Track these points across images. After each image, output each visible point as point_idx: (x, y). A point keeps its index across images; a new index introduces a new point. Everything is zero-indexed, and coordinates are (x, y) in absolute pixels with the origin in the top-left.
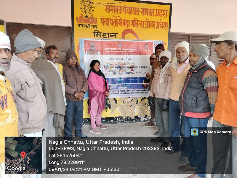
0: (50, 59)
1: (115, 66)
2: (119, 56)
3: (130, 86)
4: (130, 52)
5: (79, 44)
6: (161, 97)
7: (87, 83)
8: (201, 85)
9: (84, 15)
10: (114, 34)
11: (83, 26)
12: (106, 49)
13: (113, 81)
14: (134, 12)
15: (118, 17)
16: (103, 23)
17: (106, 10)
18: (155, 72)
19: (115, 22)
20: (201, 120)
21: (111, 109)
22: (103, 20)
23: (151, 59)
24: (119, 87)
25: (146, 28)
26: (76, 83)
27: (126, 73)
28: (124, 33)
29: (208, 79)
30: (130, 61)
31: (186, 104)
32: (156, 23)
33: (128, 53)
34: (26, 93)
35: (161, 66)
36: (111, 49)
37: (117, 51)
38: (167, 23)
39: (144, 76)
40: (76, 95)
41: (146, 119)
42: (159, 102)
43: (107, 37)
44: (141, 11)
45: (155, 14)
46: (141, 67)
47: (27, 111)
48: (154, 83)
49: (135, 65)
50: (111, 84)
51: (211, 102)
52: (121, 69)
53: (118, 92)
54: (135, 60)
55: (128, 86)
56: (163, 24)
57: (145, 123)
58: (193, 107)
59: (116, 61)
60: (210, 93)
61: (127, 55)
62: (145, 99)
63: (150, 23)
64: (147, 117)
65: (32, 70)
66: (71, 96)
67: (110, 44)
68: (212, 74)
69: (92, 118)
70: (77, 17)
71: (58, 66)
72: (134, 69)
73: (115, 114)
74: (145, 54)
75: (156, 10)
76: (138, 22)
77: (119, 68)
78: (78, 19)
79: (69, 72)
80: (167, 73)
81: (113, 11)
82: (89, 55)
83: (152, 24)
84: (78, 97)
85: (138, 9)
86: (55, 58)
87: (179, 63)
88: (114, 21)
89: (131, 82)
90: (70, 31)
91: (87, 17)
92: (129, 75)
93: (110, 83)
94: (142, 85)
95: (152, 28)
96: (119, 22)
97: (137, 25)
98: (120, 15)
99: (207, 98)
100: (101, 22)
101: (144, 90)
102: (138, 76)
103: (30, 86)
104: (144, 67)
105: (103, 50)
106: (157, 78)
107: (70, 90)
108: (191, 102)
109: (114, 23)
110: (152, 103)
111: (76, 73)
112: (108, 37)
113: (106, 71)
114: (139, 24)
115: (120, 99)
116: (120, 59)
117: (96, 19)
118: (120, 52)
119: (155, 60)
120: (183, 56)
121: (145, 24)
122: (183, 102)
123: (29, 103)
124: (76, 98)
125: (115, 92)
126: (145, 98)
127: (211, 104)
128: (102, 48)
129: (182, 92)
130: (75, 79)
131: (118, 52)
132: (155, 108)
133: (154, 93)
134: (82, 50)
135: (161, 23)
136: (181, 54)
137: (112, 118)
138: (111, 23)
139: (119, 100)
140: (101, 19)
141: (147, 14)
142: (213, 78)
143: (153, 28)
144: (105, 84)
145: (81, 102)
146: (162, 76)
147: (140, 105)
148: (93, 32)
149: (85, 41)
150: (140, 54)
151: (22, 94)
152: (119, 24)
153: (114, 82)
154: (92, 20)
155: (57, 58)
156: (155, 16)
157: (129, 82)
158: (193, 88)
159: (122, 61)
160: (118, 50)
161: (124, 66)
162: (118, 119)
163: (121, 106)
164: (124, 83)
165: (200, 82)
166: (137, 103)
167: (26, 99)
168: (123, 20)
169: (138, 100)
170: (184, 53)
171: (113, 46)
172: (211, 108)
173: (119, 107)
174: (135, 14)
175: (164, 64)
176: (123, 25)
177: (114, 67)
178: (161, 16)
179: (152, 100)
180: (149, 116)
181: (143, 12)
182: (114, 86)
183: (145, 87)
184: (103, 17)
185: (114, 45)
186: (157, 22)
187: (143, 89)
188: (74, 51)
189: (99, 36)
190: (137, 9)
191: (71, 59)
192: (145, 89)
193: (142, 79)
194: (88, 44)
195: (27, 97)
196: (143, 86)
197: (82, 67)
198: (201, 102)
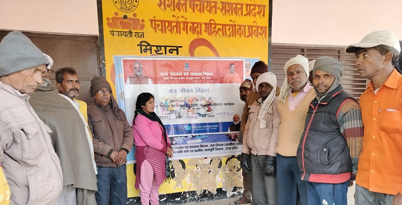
0: (63, 91)
1: (179, 104)
2: (186, 86)
3: (207, 138)
4: (204, 78)
5: (113, 66)
6: (262, 153)
7: (132, 133)
8: (335, 127)
9: (121, 15)
10: (176, 48)
11: (120, 34)
12: (162, 74)
13: (177, 129)
14: (208, 9)
15: (180, 17)
16: (155, 29)
17: (159, 5)
18: (250, 111)
19: (176, 26)
20: (337, 185)
21: (176, 178)
22: (155, 23)
23: (242, 89)
24: (187, 140)
25: (230, 36)
26: (111, 135)
27: (200, 115)
28: (193, 46)
29: (346, 115)
30: (204, 94)
31: (311, 161)
32: (247, 28)
33: (202, 80)
34: (23, 149)
35: (260, 100)
36: (171, 74)
37: (182, 78)
38: (266, 28)
39: (230, 119)
40: (113, 156)
41: (236, 193)
42: (258, 162)
43: (164, 53)
44: (221, 8)
45: (245, 12)
46: (225, 104)
47: (26, 184)
48: (248, 130)
49: (214, 101)
50: (174, 136)
51: (353, 154)
52: (189, 108)
53: (187, 149)
54: (213, 91)
55: (204, 139)
56: (259, 29)
57: (234, 200)
58: (323, 164)
59: (180, 95)
60: (351, 138)
61: (200, 84)
62: (233, 159)
63: (237, 27)
64: (238, 190)
65: (32, 109)
66: (104, 157)
67: (169, 66)
68: (354, 106)
69: (143, 197)
70: (108, 19)
71: (78, 104)
72: (212, 108)
73: (182, 187)
74: (231, 82)
75: (247, 5)
76: (215, 26)
77: (187, 106)
78: (111, 21)
79: (99, 116)
80: (270, 111)
81: (172, 7)
82: (132, 86)
83: (240, 28)
84: (117, 160)
85: (216, 3)
86: (74, 90)
87: (293, 92)
88: (175, 24)
89: (208, 131)
90: (96, 43)
91: (125, 17)
92: (204, 118)
93: (172, 134)
94: (228, 135)
95: (240, 36)
96: (184, 26)
97: (214, 31)
98: (185, 15)
99: (346, 148)
100: (152, 26)
101: (231, 144)
102: (220, 121)
103: (30, 136)
104: (230, 104)
105: (158, 76)
106: (254, 120)
107: (101, 147)
108: (319, 157)
109: (175, 28)
110: (246, 164)
111: (111, 117)
112: (166, 53)
113: (164, 112)
114: (219, 29)
115: (191, 160)
116: (187, 91)
117: (143, 21)
118: (187, 78)
119: (249, 92)
120: (300, 80)
121: (229, 29)
122: (305, 157)
123: (29, 168)
124: (112, 160)
125: (182, 150)
126: (233, 157)
127: (353, 157)
128: (155, 73)
129: (301, 141)
130: (109, 128)
131: (184, 78)
132: (251, 172)
133: (249, 148)
134: (119, 77)
135: (256, 28)
136: (295, 77)
137: (178, 195)
138: (169, 28)
139: (189, 163)
140: (151, 21)
141: (230, 12)
142: (355, 113)
143: (243, 36)
144: (164, 136)
145: (122, 168)
146: (263, 116)
147: (225, 170)
148: (138, 45)
149: (125, 61)
150: (221, 82)
151: (16, 151)
152: (184, 29)
153: (180, 131)
154: (135, 24)
155: (77, 90)
156: (245, 15)
157: (206, 131)
158: (322, 132)
159: (192, 95)
160: (183, 76)
161: (196, 102)
162: (188, 196)
163: (192, 172)
164: (195, 132)
165: (332, 121)
166: (220, 167)
167: (23, 161)
168: (191, 23)
169: (221, 162)
170: (300, 74)
171: (174, 67)
172: (352, 165)
173: (189, 175)
174: (210, 13)
175: (265, 96)
176: (190, 31)
177: (177, 106)
178: (255, 15)
179: (246, 159)
180: (241, 188)
181: (223, 8)
182: (179, 139)
183: (233, 138)
184: (154, 17)
185: (176, 67)
186: (248, 26)
187: (229, 143)
188: (105, 78)
189: (149, 51)
190: (213, 4)
191: (100, 92)
192: (233, 142)
193: (226, 126)
194: (131, 66)
195: (25, 156)
196: (229, 137)
197: (121, 106)
198: (336, 155)
